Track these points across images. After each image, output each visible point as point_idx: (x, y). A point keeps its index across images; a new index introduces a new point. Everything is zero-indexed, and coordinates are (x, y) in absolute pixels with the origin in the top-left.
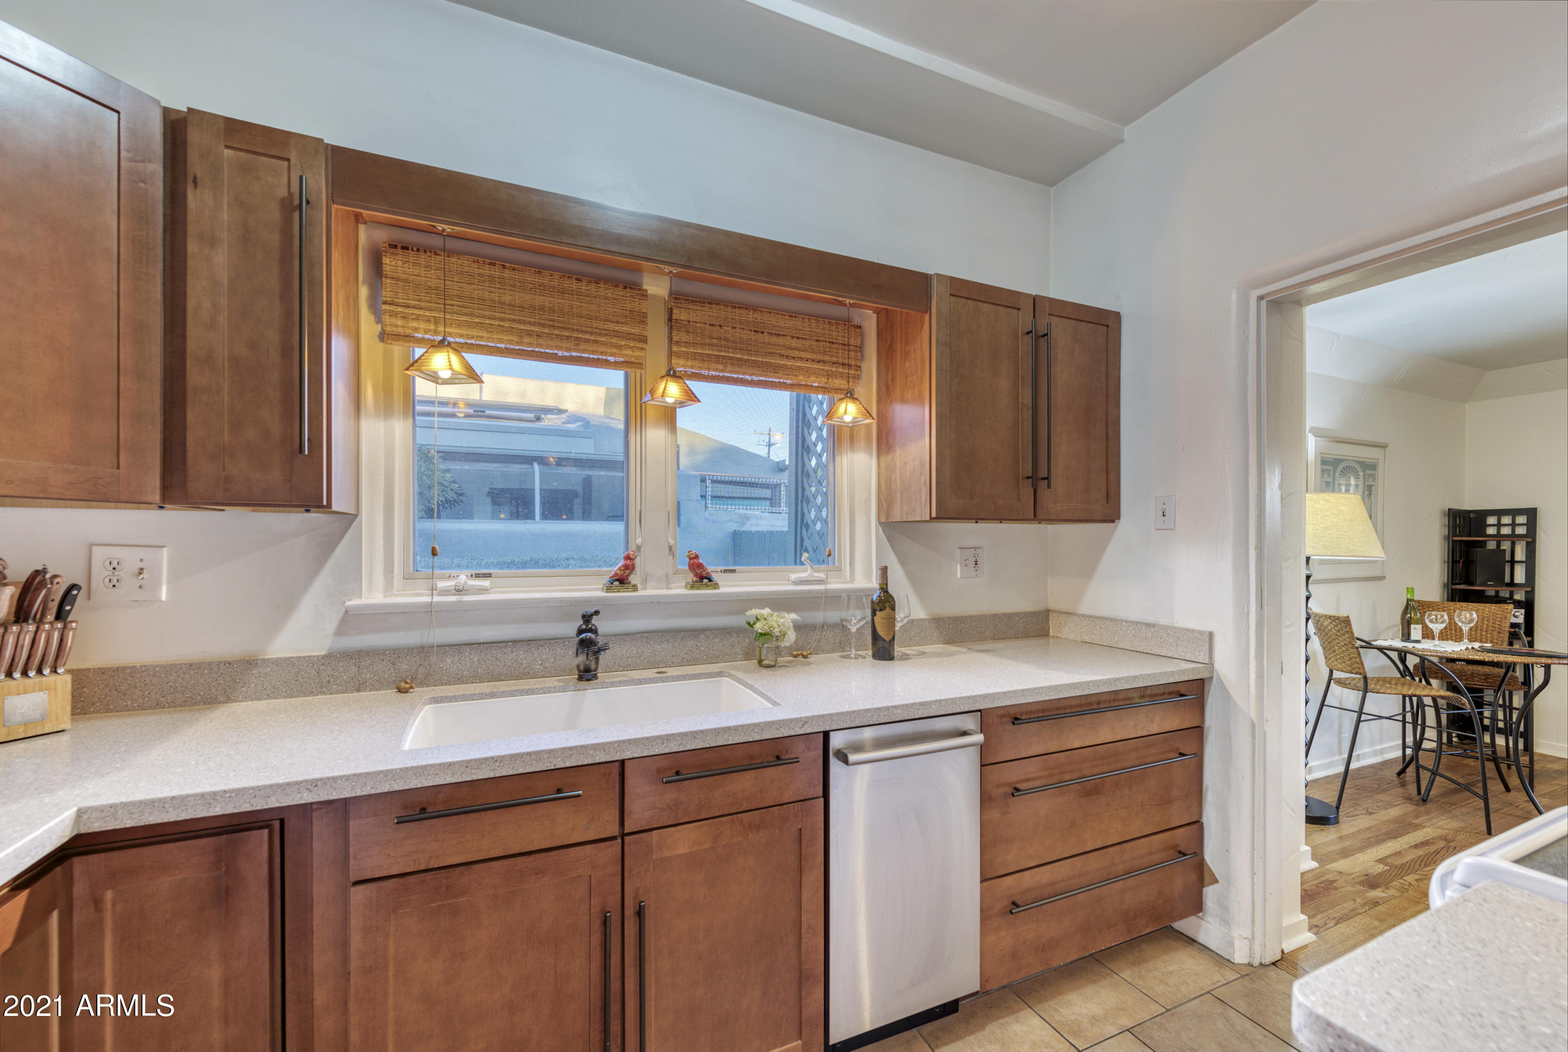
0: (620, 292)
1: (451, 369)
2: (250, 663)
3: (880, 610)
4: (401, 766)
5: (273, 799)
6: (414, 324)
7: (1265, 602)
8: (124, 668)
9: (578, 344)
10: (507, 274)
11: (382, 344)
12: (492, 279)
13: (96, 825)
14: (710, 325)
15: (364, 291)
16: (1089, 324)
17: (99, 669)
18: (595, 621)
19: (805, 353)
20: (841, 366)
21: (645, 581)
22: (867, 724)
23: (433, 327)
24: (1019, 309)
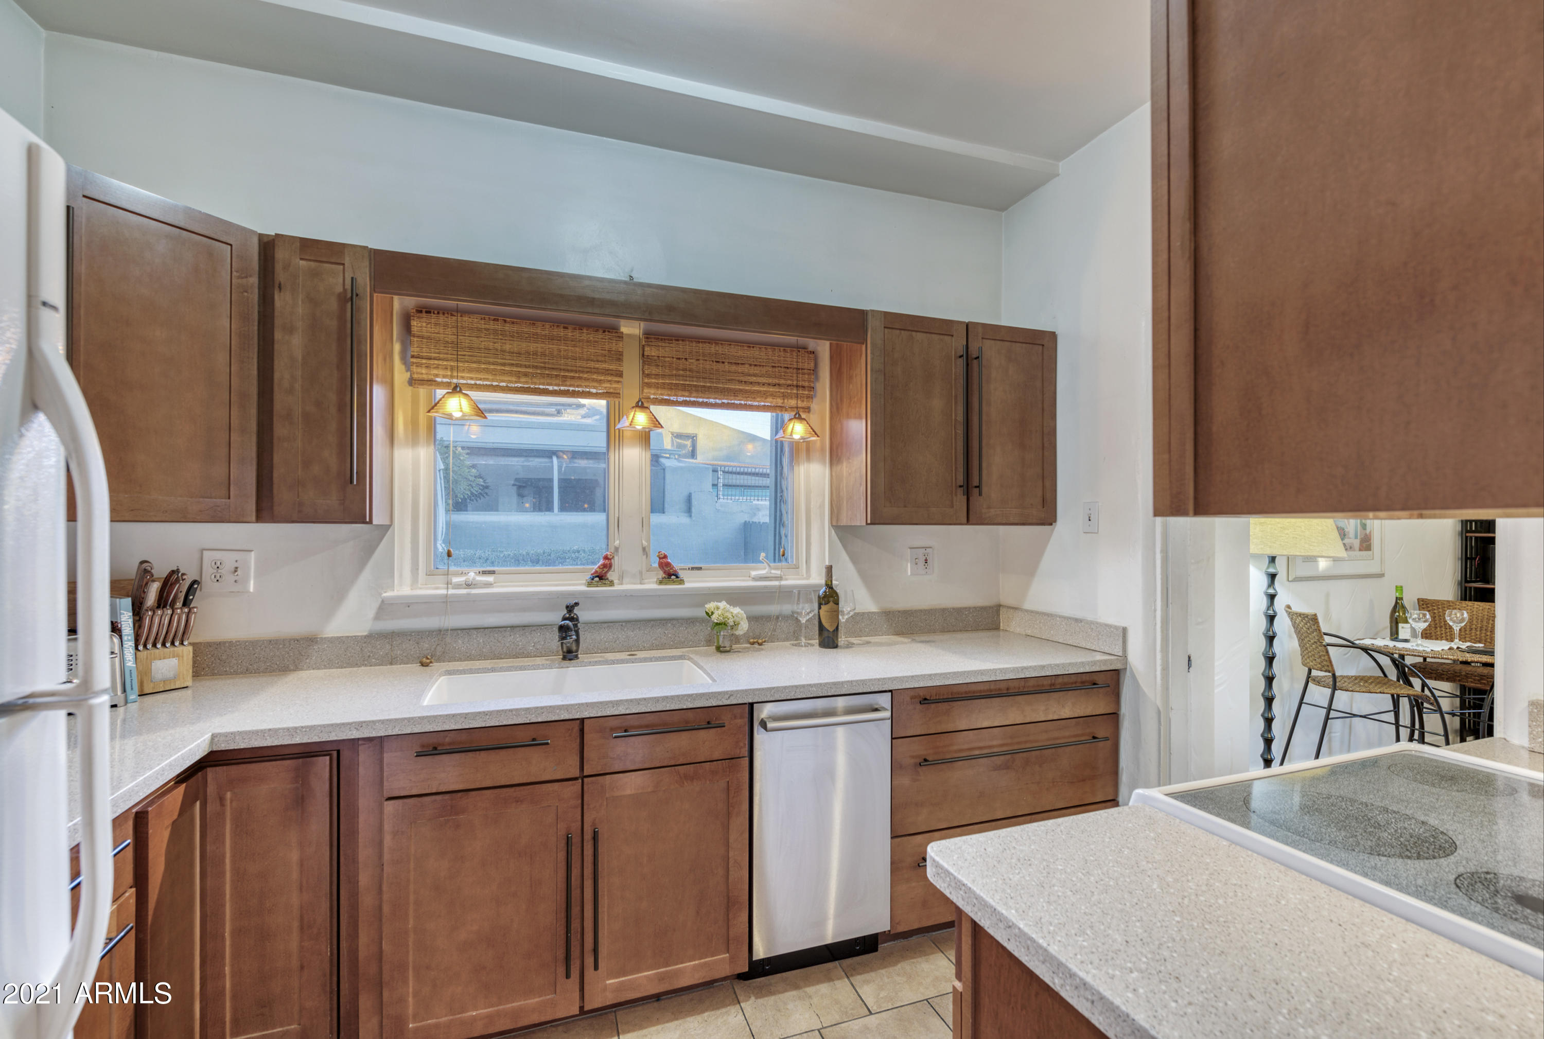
0: (600, 335)
1: (461, 411)
2: (311, 640)
3: (825, 604)
4: (419, 715)
5: (333, 734)
6: (435, 372)
7: (1170, 601)
8: (225, 643)
9: (565, 381)
10: (507, 327)
11: (411, 388)
12: (495, 332)
13: (223, 745)
14: (677, 359)
15: (397, 347)
16: (1024, 345)
17: (208, 643)
18: (576, 610)
19: (762, 379)
20: (795, 388)
21: (621, 578)
22: (785, 698)
23: (449, 373)
24: (952, 336)
